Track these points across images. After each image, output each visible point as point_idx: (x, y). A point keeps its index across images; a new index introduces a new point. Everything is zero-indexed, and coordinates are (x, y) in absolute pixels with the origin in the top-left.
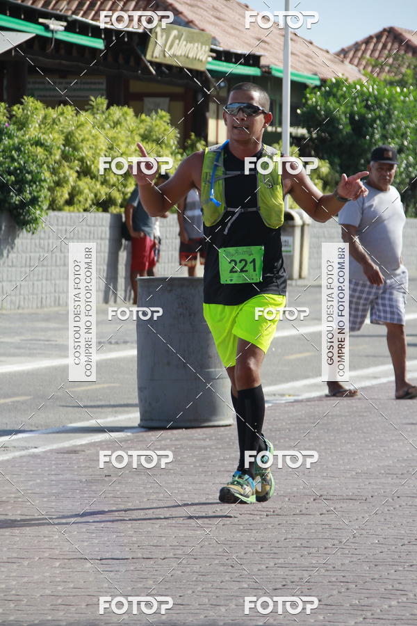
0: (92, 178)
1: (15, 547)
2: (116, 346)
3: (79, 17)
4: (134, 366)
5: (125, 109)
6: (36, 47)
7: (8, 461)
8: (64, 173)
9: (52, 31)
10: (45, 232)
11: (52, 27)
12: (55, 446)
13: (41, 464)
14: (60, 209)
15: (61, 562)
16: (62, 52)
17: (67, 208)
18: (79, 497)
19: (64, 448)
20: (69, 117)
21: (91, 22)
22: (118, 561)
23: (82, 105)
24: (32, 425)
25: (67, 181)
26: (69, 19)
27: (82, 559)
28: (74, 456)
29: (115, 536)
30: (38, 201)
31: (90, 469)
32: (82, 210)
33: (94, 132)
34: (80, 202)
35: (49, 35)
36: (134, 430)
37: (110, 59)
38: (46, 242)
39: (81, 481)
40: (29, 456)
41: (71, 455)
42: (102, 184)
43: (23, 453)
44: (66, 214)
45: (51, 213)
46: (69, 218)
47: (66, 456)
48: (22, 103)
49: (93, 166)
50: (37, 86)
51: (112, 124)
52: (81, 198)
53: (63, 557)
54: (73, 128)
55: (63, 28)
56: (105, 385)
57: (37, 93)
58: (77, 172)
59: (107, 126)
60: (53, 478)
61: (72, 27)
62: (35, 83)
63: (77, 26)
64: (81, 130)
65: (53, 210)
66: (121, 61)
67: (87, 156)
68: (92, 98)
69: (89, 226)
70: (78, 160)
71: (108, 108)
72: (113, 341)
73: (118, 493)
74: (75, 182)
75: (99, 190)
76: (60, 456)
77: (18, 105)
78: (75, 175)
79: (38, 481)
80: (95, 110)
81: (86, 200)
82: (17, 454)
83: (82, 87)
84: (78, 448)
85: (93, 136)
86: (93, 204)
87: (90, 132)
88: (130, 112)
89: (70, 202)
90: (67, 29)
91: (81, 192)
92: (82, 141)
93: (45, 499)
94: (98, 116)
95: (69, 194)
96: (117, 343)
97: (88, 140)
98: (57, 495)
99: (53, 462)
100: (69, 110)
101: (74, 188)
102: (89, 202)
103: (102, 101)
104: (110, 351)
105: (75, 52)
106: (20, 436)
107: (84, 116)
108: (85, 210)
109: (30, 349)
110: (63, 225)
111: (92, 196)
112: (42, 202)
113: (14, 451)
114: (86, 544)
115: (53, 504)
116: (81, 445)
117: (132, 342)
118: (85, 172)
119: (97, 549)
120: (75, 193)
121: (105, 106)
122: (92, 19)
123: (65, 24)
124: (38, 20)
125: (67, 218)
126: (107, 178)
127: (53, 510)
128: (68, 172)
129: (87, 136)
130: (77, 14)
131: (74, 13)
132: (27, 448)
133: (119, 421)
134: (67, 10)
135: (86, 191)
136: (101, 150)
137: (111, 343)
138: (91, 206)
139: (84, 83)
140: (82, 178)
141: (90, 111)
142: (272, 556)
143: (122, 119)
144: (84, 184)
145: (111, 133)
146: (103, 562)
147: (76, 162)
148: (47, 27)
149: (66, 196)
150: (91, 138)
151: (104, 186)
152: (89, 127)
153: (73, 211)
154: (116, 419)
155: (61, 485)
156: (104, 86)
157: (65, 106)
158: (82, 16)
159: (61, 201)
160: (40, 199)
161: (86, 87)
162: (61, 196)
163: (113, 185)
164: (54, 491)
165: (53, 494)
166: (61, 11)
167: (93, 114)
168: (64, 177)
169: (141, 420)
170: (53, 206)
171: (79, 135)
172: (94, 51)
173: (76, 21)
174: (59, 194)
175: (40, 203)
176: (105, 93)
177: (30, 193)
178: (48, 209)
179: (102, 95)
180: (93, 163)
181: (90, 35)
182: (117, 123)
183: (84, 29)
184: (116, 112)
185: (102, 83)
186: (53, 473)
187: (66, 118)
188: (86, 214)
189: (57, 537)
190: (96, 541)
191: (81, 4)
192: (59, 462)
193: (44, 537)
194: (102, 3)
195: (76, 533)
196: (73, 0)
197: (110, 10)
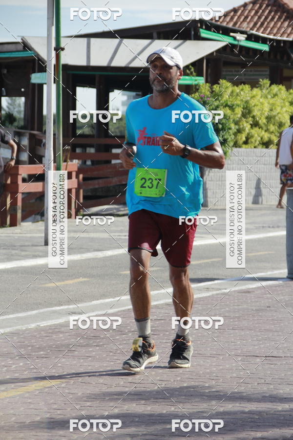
0: (259, 128)
1: (215, 348)
2: (272, 229)
3: (254, 32)
4: (284, 241)
5: (281, 86)
6: (228, 50)
7: (209, 297)
8: (243, 125)
9: (238, 41)
10: (231, 160)
11: (238, 38)
12: (237, 288)
13: (228, 299)
14: (240, 147)
15: (242, 357)
16: (244, 53)
17: (244, 146)
18: (251, 319)
19: (243, 290)
20: (246, 92)
21: (261, 35)
22: (275, 358)
23: (254, 84)
24: (223, 276)
25: (244, 130)
26: (249, 33)
27: (254, 356)
28: (248, 295)
29: (273, 343)
30: (227, 142)
31: (258, 303)
32: (253, 147)
33: (261, 100)
34: (252, 142)
35: (236, 43)
36: (283, 280)
37: (272, 57)
38: (231, 166)
39: (253, 310)
40: (221, 294)
41: (247, 294)
42: (266, 131)
43: (218, 292)
44: (244, 149)
45: (235, 149)
46: (245, 152)
47: (244, 294)
48: (219, 84)
49: (260, 121)
50: (228, 73)
51: (273, 96)
52: (253, 140)
53: (242, 355)
54: (249, 98)
55: (244, 39)
56: (266, 253)
57: (227, 77)
58: (251, 124)
59: (269, 97)
60: (236, 307)
61: (250, 38)
62: (226, 71)
63: (253, 37)
64: (254, 100)
65: (236, 147)
66: (279, 57)
67: (257, 115)
68: (261, 80)
69: (257, 156)
70: (252, 117)
71: (270, 85)
72: (271, 226)
73: (275, 317)
74: (249, 130)
75: (263, 135)
76: (240, 294)
77: (217, 85)
78: (249, 126)
79: (227, 309)
80: (262, 87)
81: (256, 141)
82: (215, 292)
83: (255, 73)
84: (250, 290)
85: (261, 103)
86: (260, 143)
87: (259, 100)
88: (283, 88)
89: (246, 143)
90: (247, 39)
91: (252, 137)
92: (254, 106)
93: (232, 320)
94: (264, 91)
95: (246, 138)
96: (273, 227)
97: (257, 105)
98: (238, 318)
99: (236, 298)
100: (247, 87)
101: (248, 134)
102: (258, 142)
103: (267, 82)
104: (269, 232)
105: (251, 53)
106: (216, 282)
107: (256, 91)
108: (255, 147)
109: (221, 230)
110: (241, 156)
111: (259, 139)
112: (229, 142)
113: (212, 291)
114: (256, 347)
115: (236, 323)
116: (253, 288)
117: (282, 227)
118: (255, 124)
119: (263, 351)
120: (249, 136)
121: (268, 85)
122: (262, 33)
123: (246, 36)
124: (229, 34)
125: (244, 152)
126: (269, 127)
127: (236, 327)
128: (245, 124)
129: (257, 103)
130: (253, 30)
131: (251, 29)
132: (220, 289)
133: (276, 274)
134: (247, 27)
135: (256, 135)
136: (265, 111)
137: (269, 227)
138: (258, 145)
139: (256, 71)
140: (254, 127)
141: (259, 88)
143: (278, 93)
144: (255, 132)
145: (271, 101)
146: (267, 358)
147: (251, 118)
148: (235, 38)
149: (244, 139)
150: (259, 104)
151: (267, 133)
152: (259, 97)
153: (248, 148)
154: (273, 273)
155: (241, 312)
156: (268, 73)
157: (244, 84)
158: (256, 31)
159: (241, 142)
160: (228, 140)
161: (257, 73)
162: (241, 139)
163: (272, 132)
164: (237, 315)
165: (236, 317)
166: (243, 28)
167: (261, 90)
168: (243, 128)
169: (288, 274)
170: (236, 145)
171: (252, 102)
173: (252, 34)
174: (240, 138)
175: (228, 143)
176: (268, 77)
177: (222, 137)
178: (233, 146)
179: (267, 78)
180: (260, 119)
181: (260, 42)
182: (275, 95)
183: (257, 39)
184: (275, 88)
185: (267, 71)
186: (236, 304)
187: (245, 92)
188: (255, 149)
189: (239, 343)
190: (263, 346)
191: (256, 24)
192: (239, 298)
193: (232, 342)
194: (268, 23)
195: (250, 341)
196: (250, 21)
197: (273, 27)
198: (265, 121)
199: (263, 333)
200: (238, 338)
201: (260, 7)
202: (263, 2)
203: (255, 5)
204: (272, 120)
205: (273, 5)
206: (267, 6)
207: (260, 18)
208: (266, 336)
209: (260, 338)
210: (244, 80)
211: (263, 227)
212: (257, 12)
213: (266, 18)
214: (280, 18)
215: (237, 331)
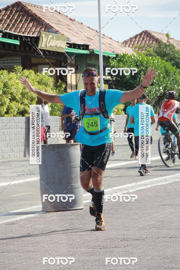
0: (16, 102)
2: (30, 176)
3: (8, 31)
4: (39, 184)
5: (31, 71)
8: (4, 100)
12: (5, 222)
14: (3, 116)
16: (1, 46)
17: (6, 115)
18: (16, 244)
19: (9, 222)
21: (13, 33)
23: (11, 70)
25: (5, 104)
26: (4, 32)
29: (33, 261)
31: (21, 231)
32: (12, 116)
33: (17, 81)
34: (12, 112)
36: (40, 213)
37: (22, 49)
41: (12, 225)
42: (21, 104)
44: (6, 118)
46: (7, 120)
47: (10, 225)
49: (17, 97)
54: (7, 80)
55: (1, 36)
56: (26, 193)
58: (10, 99)
60: (4, 236)
63: (7, 35)
64: (11, 81)
65: (0, 117)
66: (27, 49)
67: (14, 92)
68: (16, 66)
69: (16, 123)
70: (10, 94)
71: (23, 70)
72: (29, 174)
73: (34, 241)
74: (9, 104)
75: (20, 107)
76: (7, 226)
78: (9, 100)
80: (17, 72)
81: (14, 111)
83: (11, 61)
84: (15, 222)
85: (16, 83)
86: (18, 113)
87: (15, 81)
89: (7, 113)
90: (3, 36)
91: (12, 108)
94: (18, 74)
95: (7, 109)
96: (30, 174)
97: (14, 85)
99: (4, 229)
100: (5, 72)
101: (8, 106)
102: (16, 112)
103: (20, 68)
104: (28, 178)
105: (6, 47)
107: (12, 75)
110: (4, 123)
111: (17, 109)
114: (20, 265)
115: (5, 247)
117: (37, 174)
118: (13, 99)
119: (25, 267)
120: (9, 108)
121: (21, 69)
122: (14, 32)
123: (2, 34)
126: (23, 101)
127: (5, 250)
128: (6, 99)
129: (13, 83)
130: (7, 30)
131: (5, 29)
133: (33, 209)
134: (2, 28)
135: (14, 107)
136: (20, 89)
137: (28, 174)
138: (16, 114)
139: (11, 60)
140: (12, 102)
141: (15, 72)
142: (103, 266)
143: (29, 75)
144: (13, 104)
147: (9, 95)
149: (5, 110)
150: (15, 84)
151: (22, 105)
152: (14, 79)
153: (9, 117)
154: (32, 208)
156: (20, 61)
157: (3, 70)
158: (9, 31)
159: (3, 112)
161: (13, 61)
163: (26, 105)
167: (16, 73)
168: (4, 102)
169: (43, 208)
171: (10, 83)
172: (15, 45)
173: (6, 33)
174: (2, 109)
176: (21, 64)
179: (20, 65)
180: (17, 94)
181: (13, 39)
182: (27, 77)
183: (10, 36)
184: (26, 72)
185: (19, 60)
186: (4, 233)
187: (4, 76)
188: (14, 118)
189: (7, 262)
190: (25, 263)
191: (8, 25)
192: (7, 229)
193: (2, 262)
194: (18, 24)
195: (15, 260)
196: (4, 23)
197: (22, 27)
198: (20, 96)
199: (25, 254)
200: (6, 259)
201: (11, 13)
202: (13, 9)
203: (7, 11)
204: (26, 96)
205: (21, 11)
206: (16, 12)
207: (11, 21)
208: (27, 256)
209: (23, 257)
210: (2, 67)
211: (23, 175)
212: (9, 16)
213: (16, 21)
214: (26, 20)
215: (5, 253)
